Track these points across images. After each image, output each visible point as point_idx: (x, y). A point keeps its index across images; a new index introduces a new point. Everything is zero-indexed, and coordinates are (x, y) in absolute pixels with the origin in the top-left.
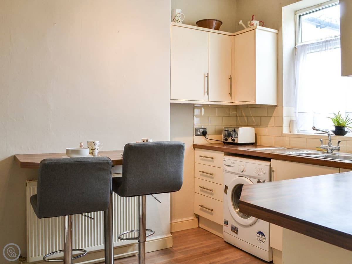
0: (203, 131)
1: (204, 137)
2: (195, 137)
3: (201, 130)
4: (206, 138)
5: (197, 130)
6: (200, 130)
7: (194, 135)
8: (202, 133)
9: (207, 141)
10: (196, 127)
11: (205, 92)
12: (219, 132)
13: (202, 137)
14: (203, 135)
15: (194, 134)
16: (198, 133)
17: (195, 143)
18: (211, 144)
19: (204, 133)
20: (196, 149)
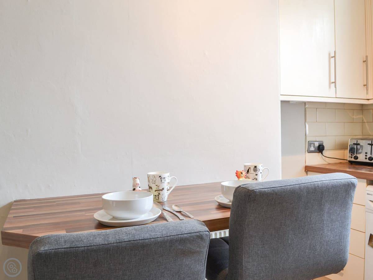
0: (319, 146)
1: (320, 153)
2: (307, 154)
3: (317, 144)
4: (323, 155)
5: (310, 144)
6: (314, 144)
7: (305, 152)
8: (317, 148)
9: (324, 160)
10: (308, 139)
11: (330, 83)
12: (342, 147)
13: (317, 154)
14: (318, 151)
15: (307, 150)
16: (312, 149)
17: (308, 164)
18: (329, 164)
19: (320, 149)
20: (309, 173)
